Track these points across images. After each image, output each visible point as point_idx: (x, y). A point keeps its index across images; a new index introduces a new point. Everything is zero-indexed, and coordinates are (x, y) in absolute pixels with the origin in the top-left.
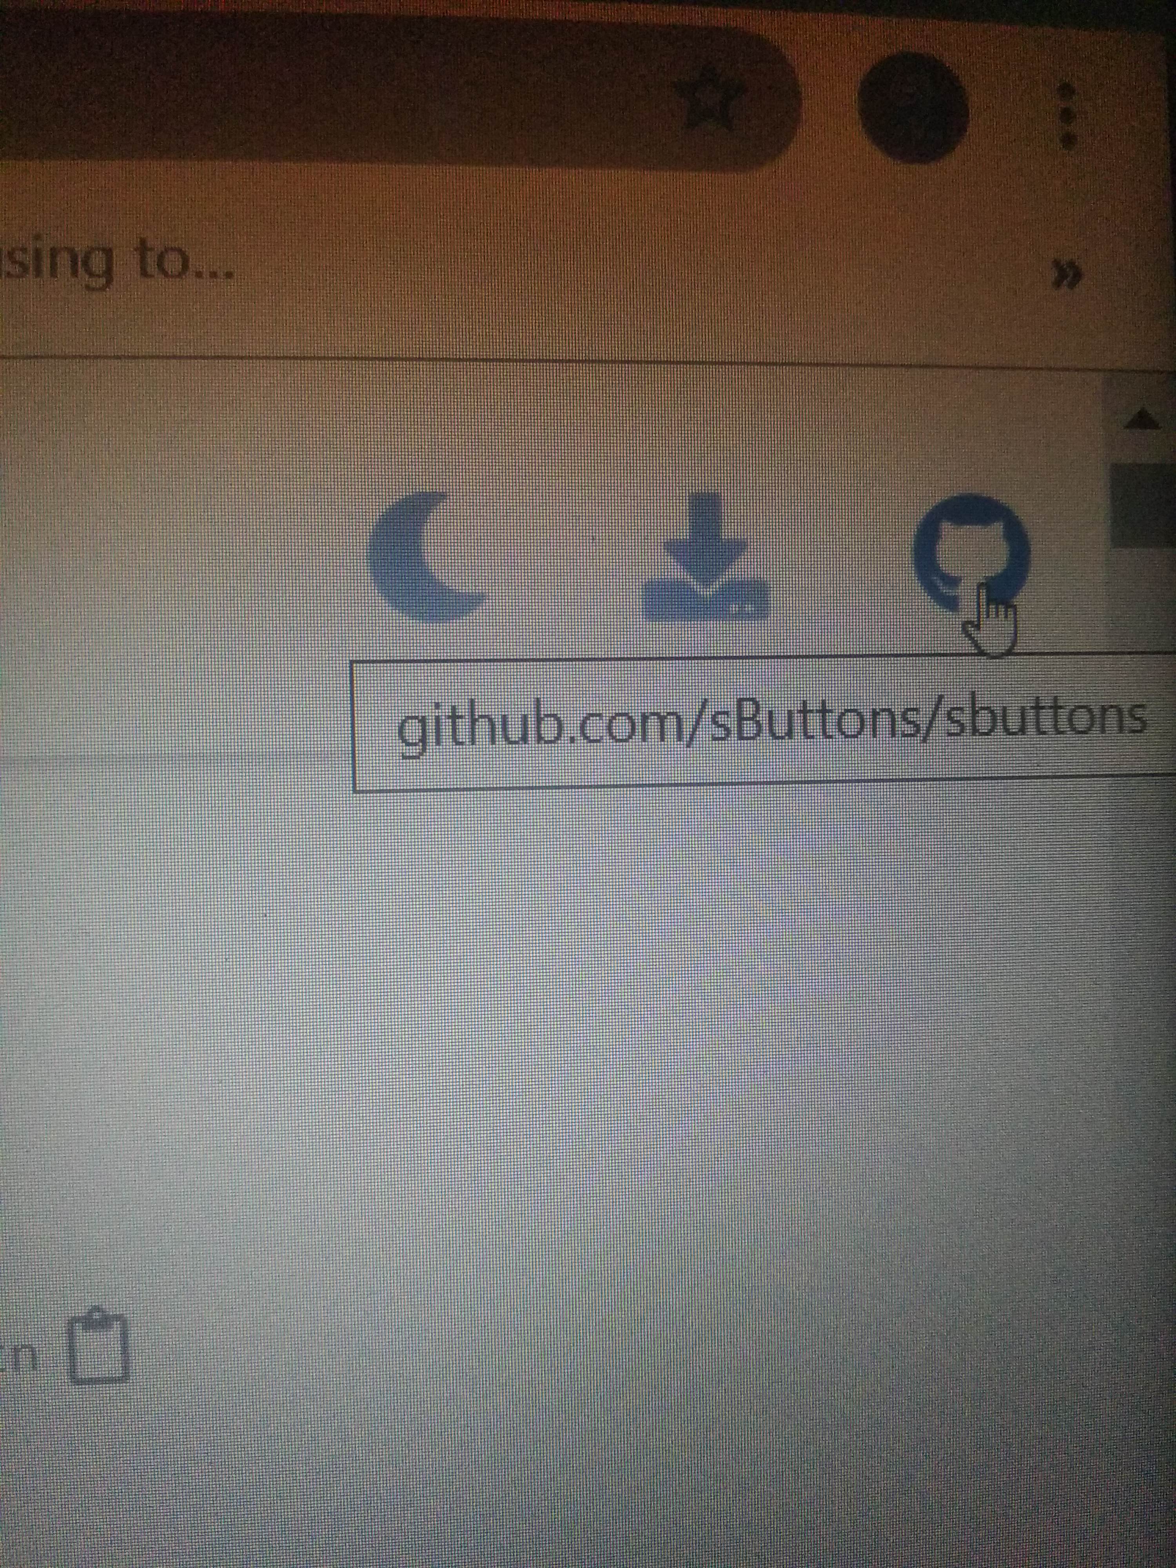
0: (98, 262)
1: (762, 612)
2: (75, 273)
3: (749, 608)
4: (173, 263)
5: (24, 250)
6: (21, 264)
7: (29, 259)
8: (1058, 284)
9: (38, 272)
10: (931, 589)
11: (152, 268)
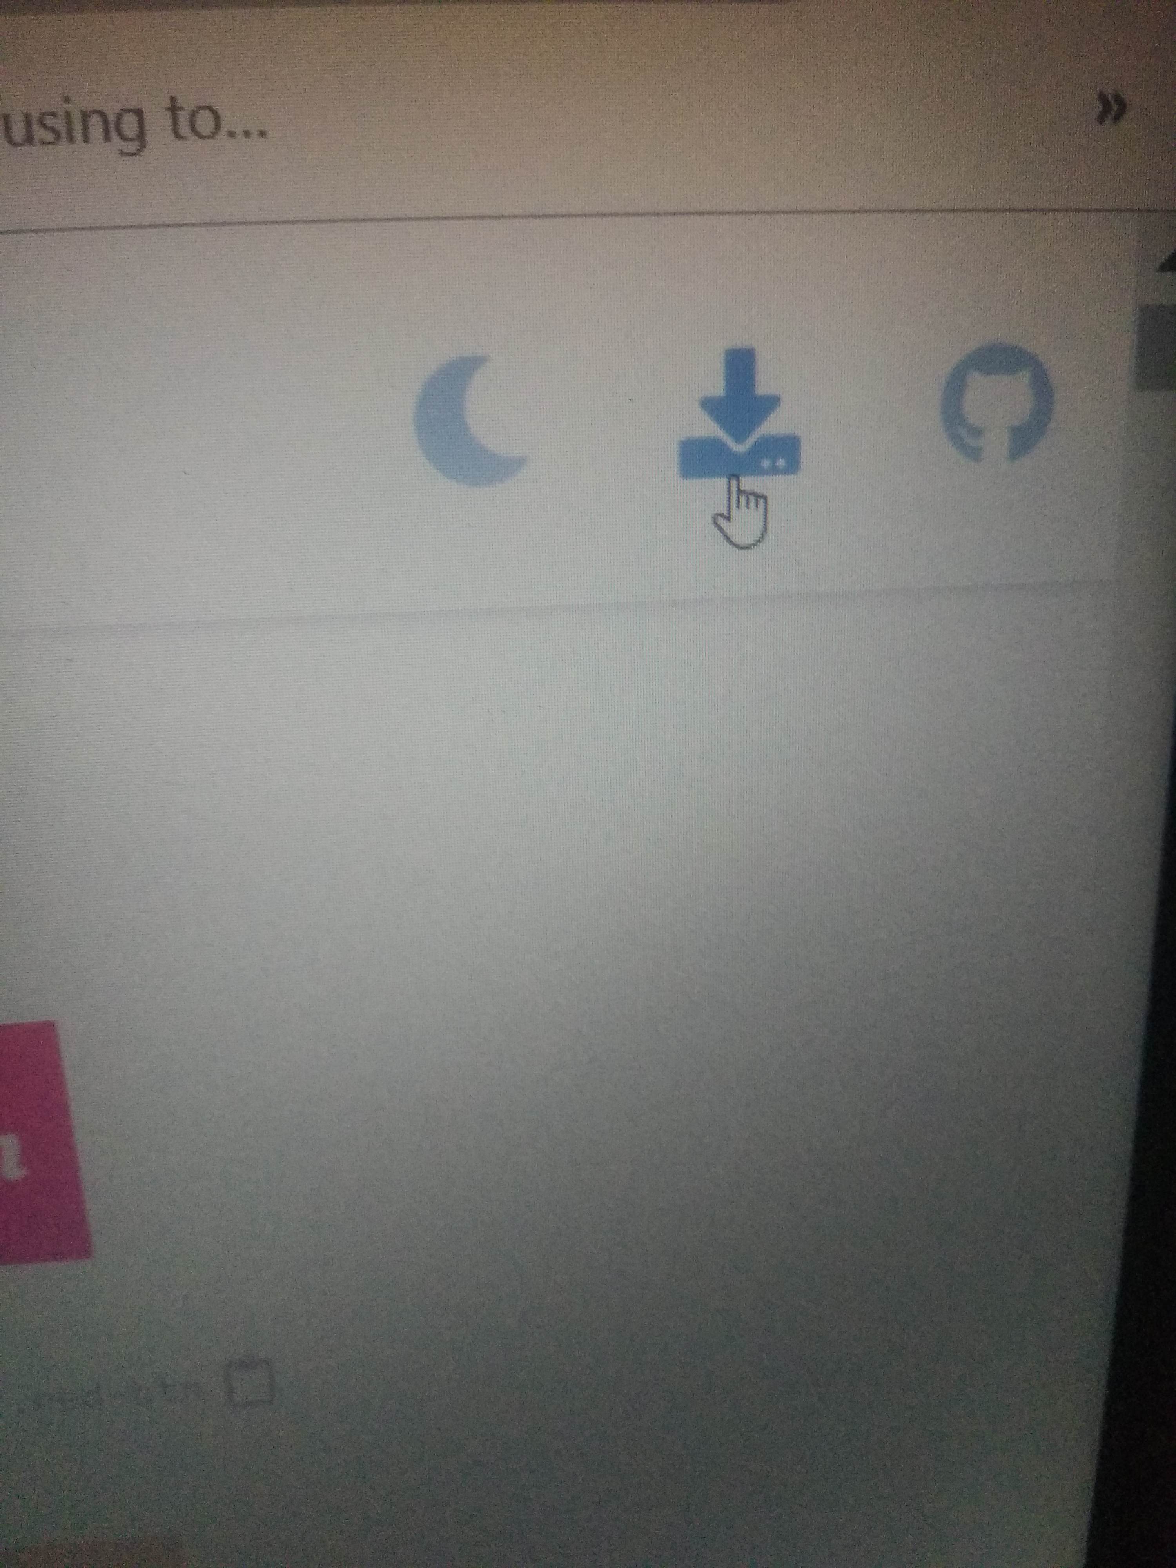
0: (130, 125)
1: (793, 466)
2: (107, 138)
3: (781, 463)
4: (205, 122)
5: (53, 114)
6: (53, 130)
7: (59, 124)
8: (1101, 119)
9: (71, 139)
10: (955, 439)
11: (184, 129)
